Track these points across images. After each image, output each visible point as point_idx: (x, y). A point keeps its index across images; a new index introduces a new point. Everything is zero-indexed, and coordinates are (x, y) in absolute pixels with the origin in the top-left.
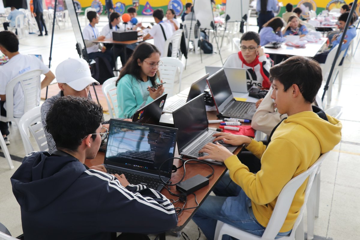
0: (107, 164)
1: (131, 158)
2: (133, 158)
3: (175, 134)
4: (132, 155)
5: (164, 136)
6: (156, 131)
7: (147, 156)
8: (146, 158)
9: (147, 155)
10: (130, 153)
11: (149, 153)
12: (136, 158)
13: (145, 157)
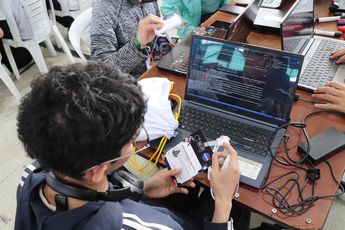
0: (189, 100)
1: (225, 94)
2: (228, 94)
3: (298, 63)
4: (227, 90)
5: (279, 65)
6: (265, 57)
7: (251, 94)
8: (249, 96)
9: (250, 91)
10: (223, 87)
11: (253, 90)
12: (233, 95)
13: (247, 95)
